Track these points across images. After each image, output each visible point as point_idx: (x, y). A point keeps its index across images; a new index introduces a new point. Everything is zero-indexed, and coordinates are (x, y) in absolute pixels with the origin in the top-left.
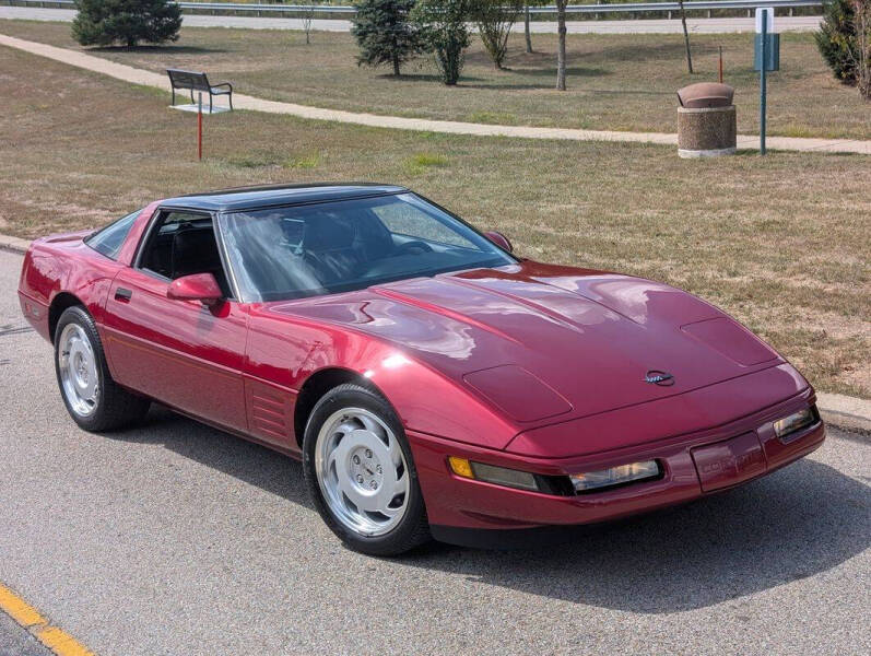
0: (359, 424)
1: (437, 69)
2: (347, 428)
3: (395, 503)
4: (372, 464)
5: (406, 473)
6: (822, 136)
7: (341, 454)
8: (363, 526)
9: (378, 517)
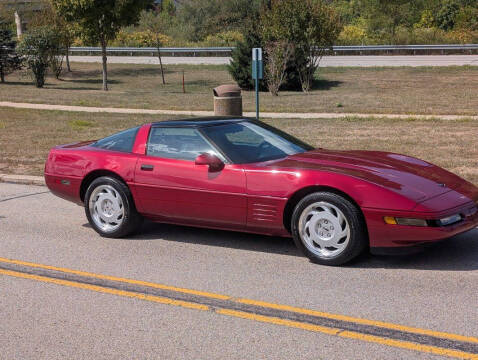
0: (320, 209)
1: (32, 79)
2: (313, 213)
3: (342, 241)
4: (328, 226)
5: (347, 226)
6: (273, 111)
7: (311, 224)
8: (324, 253)
9: (332, 249)
